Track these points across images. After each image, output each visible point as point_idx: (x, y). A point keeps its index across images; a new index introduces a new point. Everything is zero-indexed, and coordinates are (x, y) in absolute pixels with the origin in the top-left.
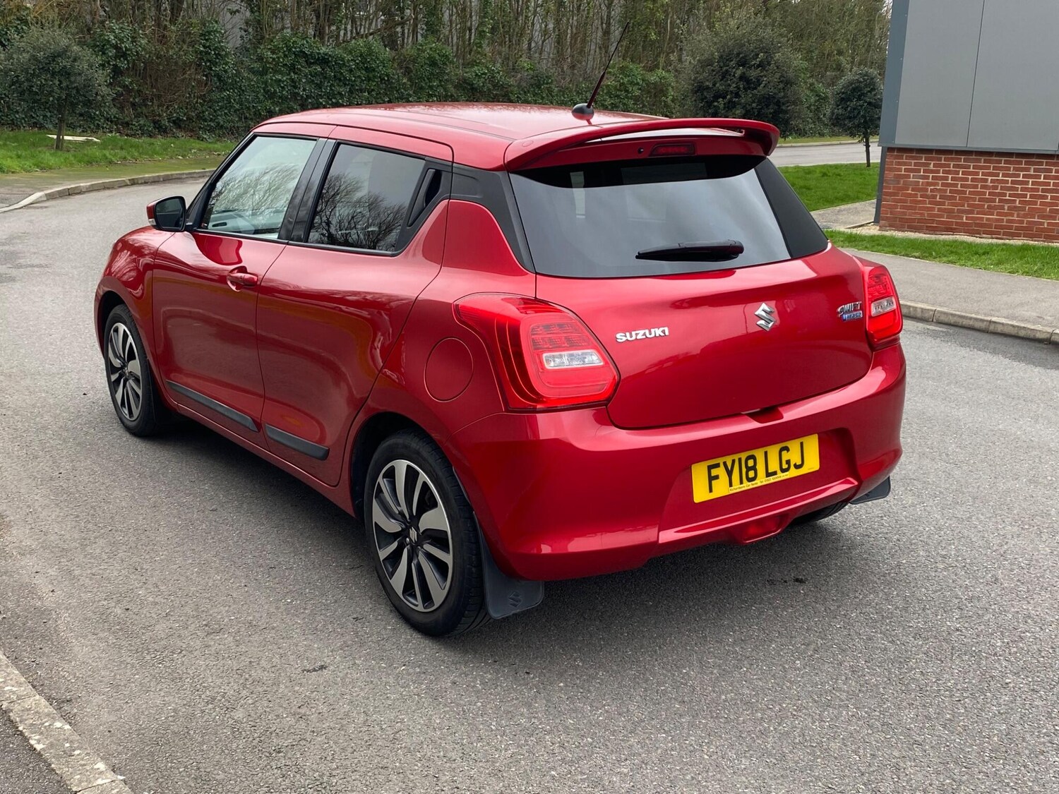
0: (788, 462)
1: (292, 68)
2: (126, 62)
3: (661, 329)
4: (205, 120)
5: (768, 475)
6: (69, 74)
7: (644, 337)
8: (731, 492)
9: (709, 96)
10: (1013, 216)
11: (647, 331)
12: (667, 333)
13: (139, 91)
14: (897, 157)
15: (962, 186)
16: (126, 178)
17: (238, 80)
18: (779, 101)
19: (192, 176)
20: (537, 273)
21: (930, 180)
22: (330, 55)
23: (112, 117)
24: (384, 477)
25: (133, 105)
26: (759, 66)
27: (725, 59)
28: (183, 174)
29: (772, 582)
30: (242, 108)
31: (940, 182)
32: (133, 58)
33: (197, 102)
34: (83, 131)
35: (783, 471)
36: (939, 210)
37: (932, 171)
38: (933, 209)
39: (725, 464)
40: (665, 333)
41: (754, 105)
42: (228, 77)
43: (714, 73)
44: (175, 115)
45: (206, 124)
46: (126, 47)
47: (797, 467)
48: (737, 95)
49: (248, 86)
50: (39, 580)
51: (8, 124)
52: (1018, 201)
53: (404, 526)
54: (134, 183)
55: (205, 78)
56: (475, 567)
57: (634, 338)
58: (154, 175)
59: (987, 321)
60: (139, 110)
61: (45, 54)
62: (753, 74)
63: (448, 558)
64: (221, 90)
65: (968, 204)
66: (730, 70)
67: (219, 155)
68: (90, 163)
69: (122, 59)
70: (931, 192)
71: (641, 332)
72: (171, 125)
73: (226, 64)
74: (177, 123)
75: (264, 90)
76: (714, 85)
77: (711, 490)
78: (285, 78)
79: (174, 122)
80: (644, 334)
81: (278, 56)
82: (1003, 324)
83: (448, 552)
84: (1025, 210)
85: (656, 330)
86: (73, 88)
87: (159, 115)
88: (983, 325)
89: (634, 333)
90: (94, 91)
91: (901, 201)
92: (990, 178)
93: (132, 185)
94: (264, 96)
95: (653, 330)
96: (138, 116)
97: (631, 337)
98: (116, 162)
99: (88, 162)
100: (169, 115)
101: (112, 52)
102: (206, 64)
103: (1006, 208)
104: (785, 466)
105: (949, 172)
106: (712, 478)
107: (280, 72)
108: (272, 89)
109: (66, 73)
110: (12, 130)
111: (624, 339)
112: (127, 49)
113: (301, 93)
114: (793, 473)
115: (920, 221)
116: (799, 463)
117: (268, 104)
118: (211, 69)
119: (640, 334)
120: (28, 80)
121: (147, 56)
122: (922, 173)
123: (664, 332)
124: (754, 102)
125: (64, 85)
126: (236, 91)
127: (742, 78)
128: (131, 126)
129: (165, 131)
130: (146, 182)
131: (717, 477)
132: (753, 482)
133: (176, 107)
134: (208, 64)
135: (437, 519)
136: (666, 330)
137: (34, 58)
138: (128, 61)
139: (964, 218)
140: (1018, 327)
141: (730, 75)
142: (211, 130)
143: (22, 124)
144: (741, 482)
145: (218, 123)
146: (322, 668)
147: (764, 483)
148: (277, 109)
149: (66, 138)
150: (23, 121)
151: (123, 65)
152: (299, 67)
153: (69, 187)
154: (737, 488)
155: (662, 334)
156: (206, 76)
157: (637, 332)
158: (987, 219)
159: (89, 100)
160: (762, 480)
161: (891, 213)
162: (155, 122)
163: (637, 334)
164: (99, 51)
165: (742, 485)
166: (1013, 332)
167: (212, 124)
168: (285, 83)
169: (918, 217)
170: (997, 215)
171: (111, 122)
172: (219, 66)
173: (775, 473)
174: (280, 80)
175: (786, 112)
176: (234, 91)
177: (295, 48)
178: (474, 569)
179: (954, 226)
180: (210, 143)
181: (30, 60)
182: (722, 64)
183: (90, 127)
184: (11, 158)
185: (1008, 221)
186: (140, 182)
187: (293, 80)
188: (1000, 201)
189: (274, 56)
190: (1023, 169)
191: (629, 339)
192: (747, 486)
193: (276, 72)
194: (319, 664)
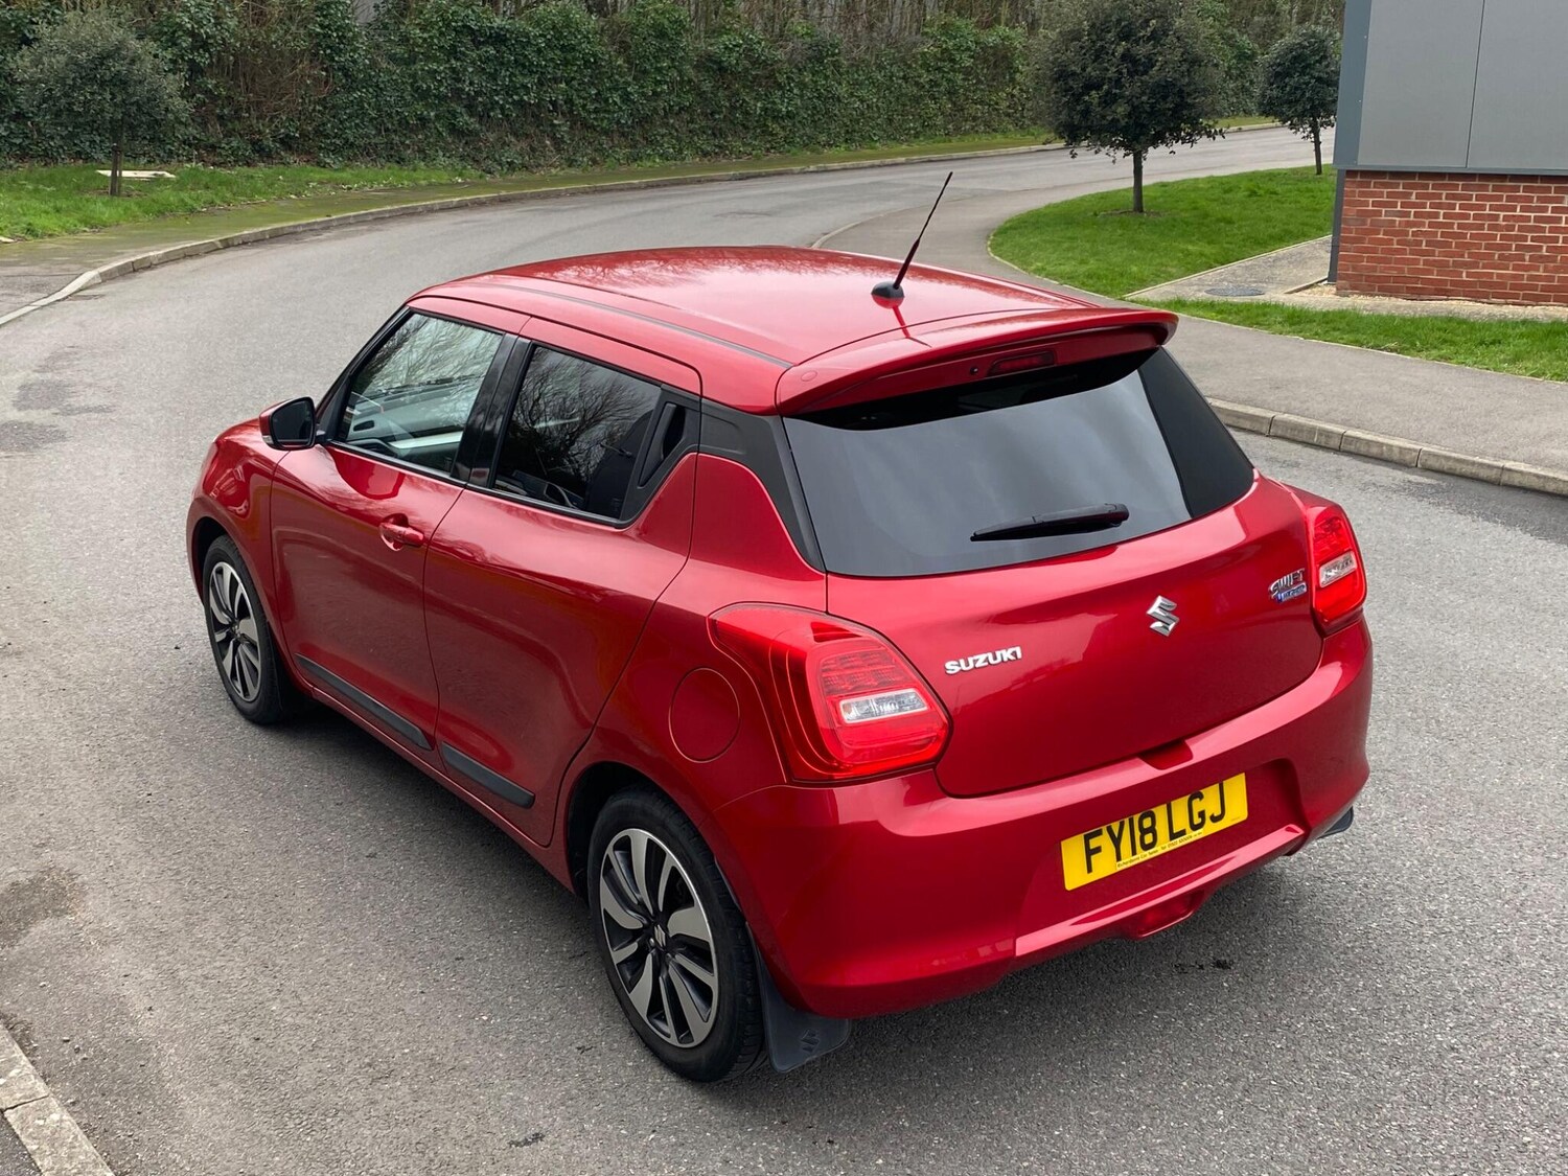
0: (1202, 814)
1: (453, 52)
2: (207, 55)
3: (1011, 650)
4: (327, 136)
5: (1173, 836)
6: (125, 83)
7: (986, 664)
8: (1119, 869)
9: (1076, 85)
10: (1538, 271)
11: (990, 655)
12: (1019, 655)
13: (229, 98)
14: (1361, 185)
15: (1460, 226)
16: (215, 239)
17: (373, 73)
18: (1181, 91)
19: (312, 227)
20: (827, 572)
21: (1412, 218)
22: (507, 30)
23: (191, 138)
24: (616, 848)
25: (221, 118)
26: (1149, 39)
27: (1099, 29)
28: (299, 225)
29: (1182, 969)
30: (380, 116)
31: (1427, 221)
32: (218, 48)
33: (314, 110)
34: (149, 162)
35: (1195, 827)
36: (1426, 263)
37: (1413, 205)
38: (1416, 262)
39: (1110, 831)
40: (1016, 656)
41: (1144, 98)
42: (359, 71)
43: (1084, 51)
44: (282, 131)
45: (329, 141)
46: (206, 33)
47: (1214, 819)
48: (1118, 83)
49: (388, 81)
50: (130, 990)
51: (39, 156)
52: (1544, 248)
53: (645, 922)
54: (227, 245)
55: (324, 73)
56: (749, 995)
57: (971, 666)
58: (256, 230)
59: (1498, 468)
60: (230, 126)
61: (88, 55)
62: (1142, 50)
63: (711, 980)
64: (349, 89)
65: (1469, 253)
66: (1107, 45)
67: (349, 189)
68: (161, 213)
69: (201, 51)
70: (1413, 236)
71: (982, 657)
72: (278, 145)
73: (355, 50)
74: (287, 143)
75: (412, 85)
76: (1084, 70)
77: (1090, 870)
78: (442, 68)
79: (282, 141)
80: (987, 660)
81: (431, 34)
82: (1521, 472)
83: (711, 971)
84: (1555, 261)
85: (1003, 652)
86: (132, 104)
87: (260, 133)
88: (1493, 474)
89: (971, 660)
90: (163, 106)
91: (1366, 250)
92: (1502, 214)
93: (225, 248)
94: (413, 96)
95: (998, 653)
96: (228, 134)
97: (967, 665)
98: (199, 209)
99: (159, 211)
100: (274, 131)
101: (186, 42)
102: (325, 52)
103: (1527, 258)
104: (1197, 821)
105: (1439, 206)
106: (1090, 853)
107: (436, 60)
108: (425, 86)
109: (121, 82)
110: (45, 165)
111: (957, 669)
112: (208, 37)
113: (467, 89)
114: (1210, 828)
115: (1396, 279)
116: (1217, 813)
117: (419, 107)
118: (333, 60)
119: (981, 660)
120: (66, 95)
121: (238, 45)
122: (1399, 208)
123: (1014, 654)
124: (1143, 93)
125: (119, 99)
126: (371, 90)
127: (1124, 57)
128: (218, 150)
129: (269, 156)
130: (245, 243)
131: (1098, 850)
132: (1151, 851)
133: (284, 118)
134: (328, 51)
135: (694, 922)
136: (1018, 650)
137: (72, 61)
138: (211, 56)
139: (1464, 274)
140: (1545, 477)
141: (1107, 53)
142: (337, 151)
143: (59, 154)
144: (1134, 853)
145: (347, 140)
146: (537, 1137)
147: (1168, 849)
148: (432, 114)
149: (125, 174)
150: (61, 151)
151: (203, 59)
152: (463, 49)
153: (133, 259)
154: (1128, 860)
155: (1012, 658)
156: (326, 70)
157: (976, 657)
158: (1499, 275)
159: (156, 120)
160: (1164, 845)
161: (1354, 269)
162: (254, 143)
163: (975, 661)
164: (167, 41)
165: (1135, 857)
166: (1537, 484)
167: (338, 142)
168: (443, 75)
169: (1395, 273)
170: (1513, 270)
171: (190, 145)
172: (345, 54)
173: (1183, 833)
174: (435, 71)
175: (1193, 106)
176: (367, 91)
177: (456, 22)
178: (749, 1000)
179: (1449, 287)
180: (336, 170)
181: (67, 65)
182: (1094, 37)
183: (158, 155)
184: (47, 213)
185: (1531, 278)
186: (236, 243)
187: (453, 70)
188: (1518, 248)
189: (426, 35)
190: (1551, 200)
191: (964, 668)
192: (1143, 856)
193: (428, 58)
194: (533, 1130)
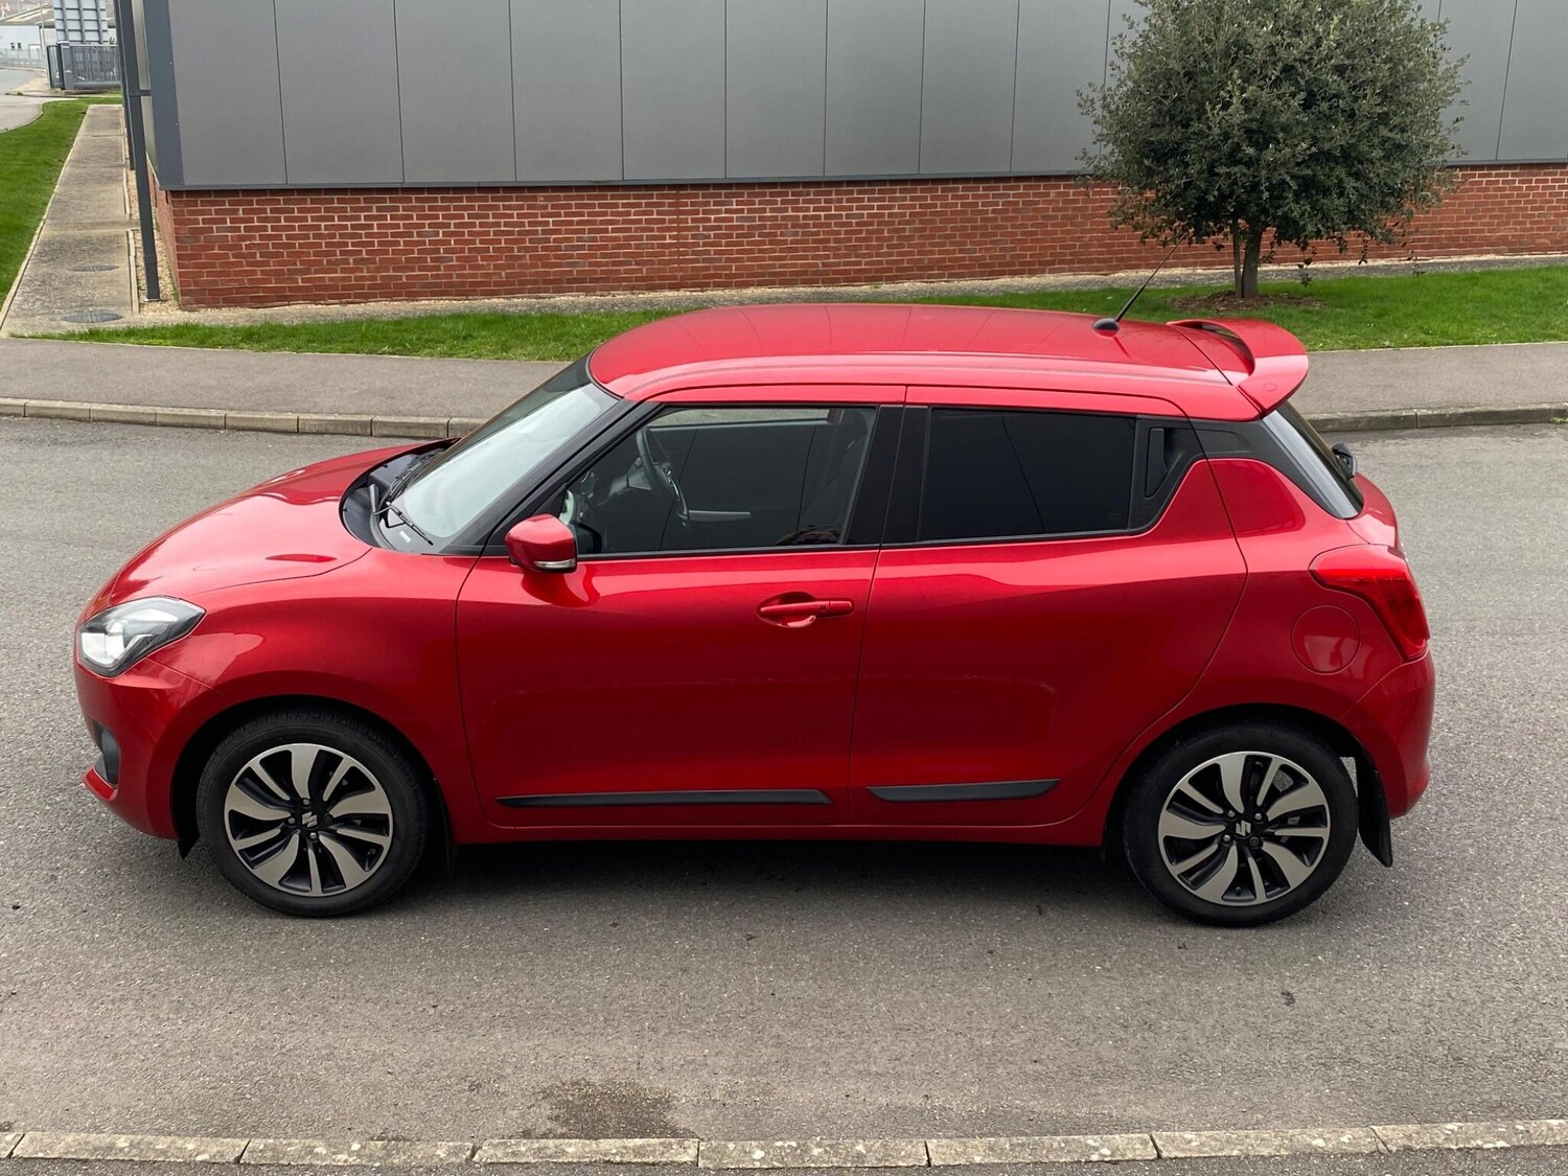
10: (362, 272)
14: (188, 204)
15: (288, 237)
21: (243, 233)
31: (257, 234)
36: (263, 273)
37: (242, 220)
38: (253, 273)
52: (364, 252)
65: (300, 261)
70: (246, 249)
84: (375, 263)
91: (204, 266)
92: (323, 224)
103: (351, 261)
105: (266, 220)
115: (239, 290)
122: (229, 224)
139: (300, 281)
158: (331, 279)
161: (196, 284)
169: (236, 285)
170: (342, 272)
179: (288, 293)
185: (357, 279)
188: (342, 253)
190: (362, 210)
